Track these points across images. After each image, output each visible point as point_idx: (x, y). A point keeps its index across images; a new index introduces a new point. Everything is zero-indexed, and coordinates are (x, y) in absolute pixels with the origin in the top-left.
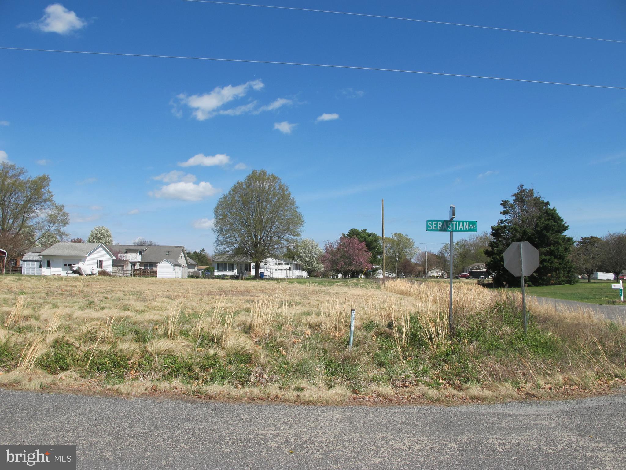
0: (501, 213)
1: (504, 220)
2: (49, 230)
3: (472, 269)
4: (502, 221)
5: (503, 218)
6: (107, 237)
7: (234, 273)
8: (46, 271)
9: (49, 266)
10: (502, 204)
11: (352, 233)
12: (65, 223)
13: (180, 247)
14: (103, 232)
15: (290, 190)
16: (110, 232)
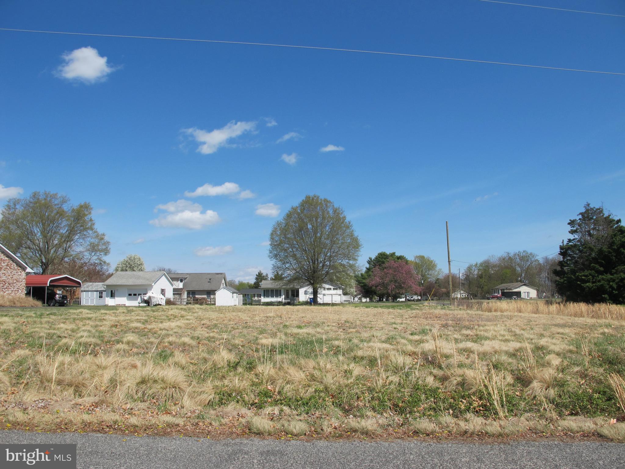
0: (569, 232)
1: (572, 239)
2: (90, 259)
3: (504, 290)
4: (570, 241)
5: (571, 237)
6: (139, 265)
7: (282, 299)
8: (110, 302)
9: (112, 295)
10: (569, 224)
11: (381, 256)
12: (106, 252)
13: (221, 274)
14: (136, 260)
15: (345, 214)
16: (142, 260)
